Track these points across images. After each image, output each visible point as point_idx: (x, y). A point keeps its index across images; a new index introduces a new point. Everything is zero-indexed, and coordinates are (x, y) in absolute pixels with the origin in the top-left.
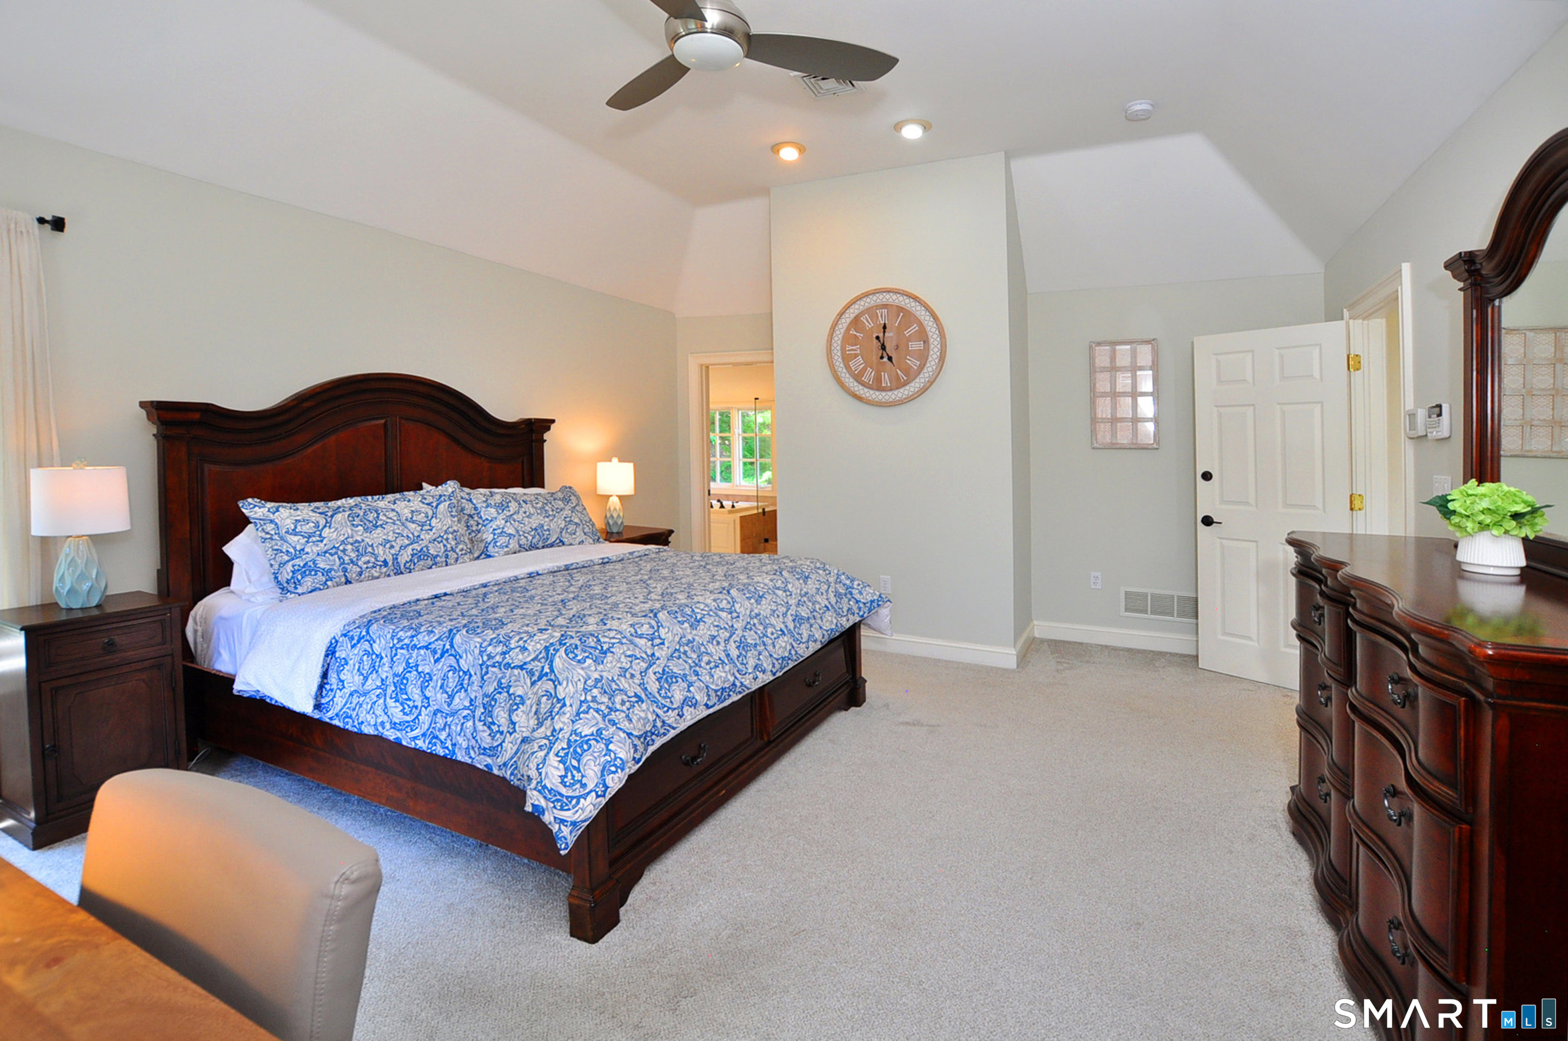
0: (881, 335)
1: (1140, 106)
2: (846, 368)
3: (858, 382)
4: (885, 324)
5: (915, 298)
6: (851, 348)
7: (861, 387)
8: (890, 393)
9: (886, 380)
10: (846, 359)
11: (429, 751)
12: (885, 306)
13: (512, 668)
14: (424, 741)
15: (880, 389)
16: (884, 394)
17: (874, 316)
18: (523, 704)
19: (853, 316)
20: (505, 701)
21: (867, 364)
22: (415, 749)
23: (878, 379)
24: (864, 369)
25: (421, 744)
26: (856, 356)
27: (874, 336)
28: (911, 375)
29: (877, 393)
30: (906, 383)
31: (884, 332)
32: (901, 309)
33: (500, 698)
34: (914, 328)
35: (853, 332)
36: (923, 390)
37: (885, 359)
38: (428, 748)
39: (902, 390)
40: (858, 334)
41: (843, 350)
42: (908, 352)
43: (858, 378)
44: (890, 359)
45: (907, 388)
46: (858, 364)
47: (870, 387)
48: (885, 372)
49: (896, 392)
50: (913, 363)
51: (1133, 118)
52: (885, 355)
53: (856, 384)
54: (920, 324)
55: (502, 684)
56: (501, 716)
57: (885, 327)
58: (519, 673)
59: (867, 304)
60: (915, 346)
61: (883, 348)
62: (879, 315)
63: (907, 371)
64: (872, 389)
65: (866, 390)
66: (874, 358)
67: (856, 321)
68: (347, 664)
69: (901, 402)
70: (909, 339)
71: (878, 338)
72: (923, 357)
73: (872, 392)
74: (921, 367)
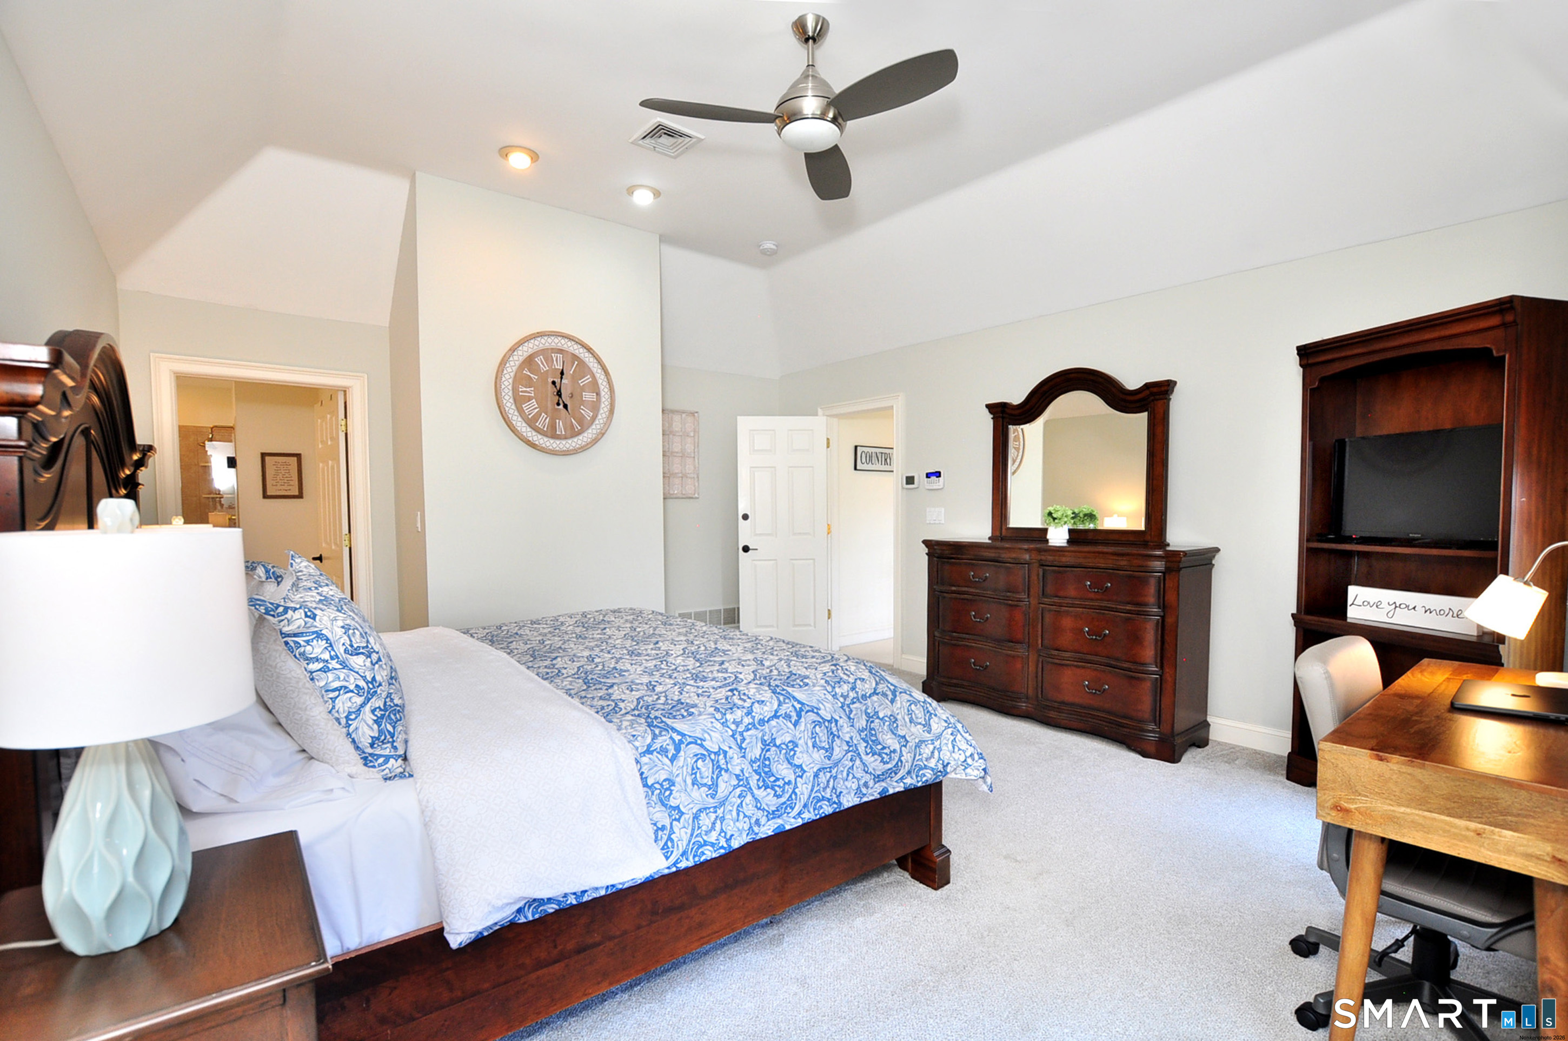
0: (558, 380)
1: (769, 245)
2: (518, 411)
3: (531, 427)
4: (562, 370)
5: (589, 350)
6: (525, 389)
7: (534, 433)
8: (564, 442)
9: (560, 427)
10: (519, 401)
11: (818, 817)
12: (561, 351)
13: (768, 722)
14: (809, 811)
15: (554, 436)
16: (558, 442)
17: (549, 360)
18: (797, 746)
19: (526, 355)
20: (776, 754)
21: (543, 409)
22: (803, 825)
23: (553, 426)
24: (539, 414)
25: (809, 816)
26: (530, 399)
27: (550, 380)
28: (584, 425)
29: (552, 441)
30: (579, 433)
31: (562, 378)
32: (575, 357)
33: (771, 755)
34: (587, 379)
35: (526, 372)
36: (595, 441)
37: (561, 407)
38: (816, 815)
39: (575, 440)
40: (532, 375)
41: (515, 390)
42: (582, 402)
43: (531, 423)
44: (565, 406)
45: (581, 437)
46: (531, 407)
47: (544, 434)
48: (559, 419)
49: (570, 441)
50: (587, 413)
51: (764, 252)
52: (561, 402)
53: (529, 429)
54: (593, 376)
55: (766, 741)
56: (783, 771)
57: (562, 373)
58: (777, 723)
59: (541, 345)
60: (589, 396)
61: (559, 394)
62: (555, 359)
63: (581, 421)
64: (547, 436)
65: (540, 437)
66: (549, 403)
67: (529, 361)
68: (673, 785)
69: (575, 452)
70: (583, 389)
71: (554, 383)
72: (595, 407)
73: (546, 439)
74: (594, 418)
